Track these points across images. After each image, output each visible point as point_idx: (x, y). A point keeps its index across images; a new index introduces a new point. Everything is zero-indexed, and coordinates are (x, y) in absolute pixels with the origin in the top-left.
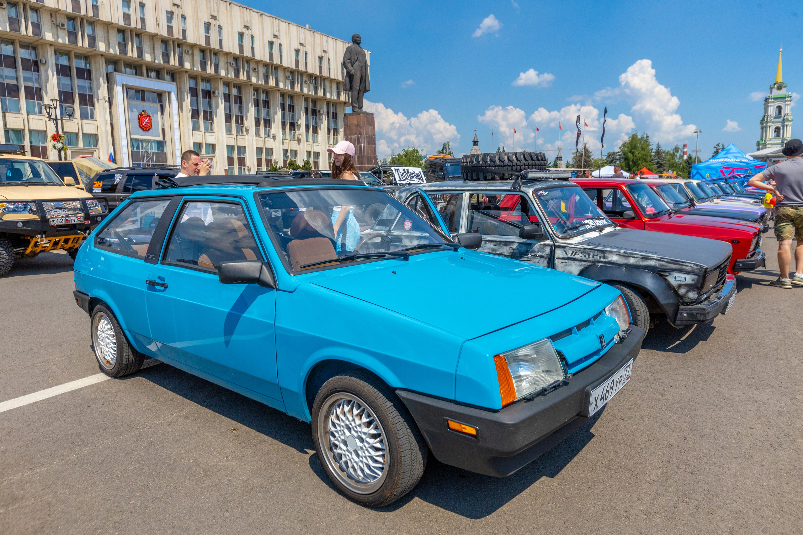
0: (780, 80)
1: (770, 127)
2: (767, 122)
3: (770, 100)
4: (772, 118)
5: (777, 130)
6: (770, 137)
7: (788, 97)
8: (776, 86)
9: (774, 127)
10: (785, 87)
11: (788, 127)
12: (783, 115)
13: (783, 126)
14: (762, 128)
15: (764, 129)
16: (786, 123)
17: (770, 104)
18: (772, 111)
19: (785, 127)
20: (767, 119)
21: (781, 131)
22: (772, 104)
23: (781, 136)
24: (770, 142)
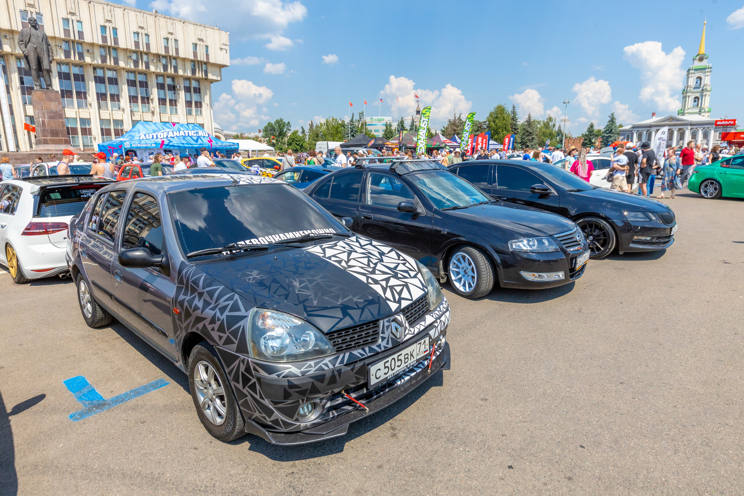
0: (703, 51)
1: (689, 97)
2: (687, 92)
3: (691, 72)
4: (692, 89)
5: (696, 99)
6: (689, 107)
7: (708, 68)
8: (697, 58)
9: (693, 97)
10: (706, 58)
11: (706, 97)
12: (702, 86)
13: (702, 96)
14: (683, 97)
15: (685, 99)
16: (704, 93)
17: (690, 75)
18: (692, 82)
19: (704, 97)
20: (687, 90)
21: (700, 101)
22: (693, 75)
23: (699, 106)
24: (689, 111)
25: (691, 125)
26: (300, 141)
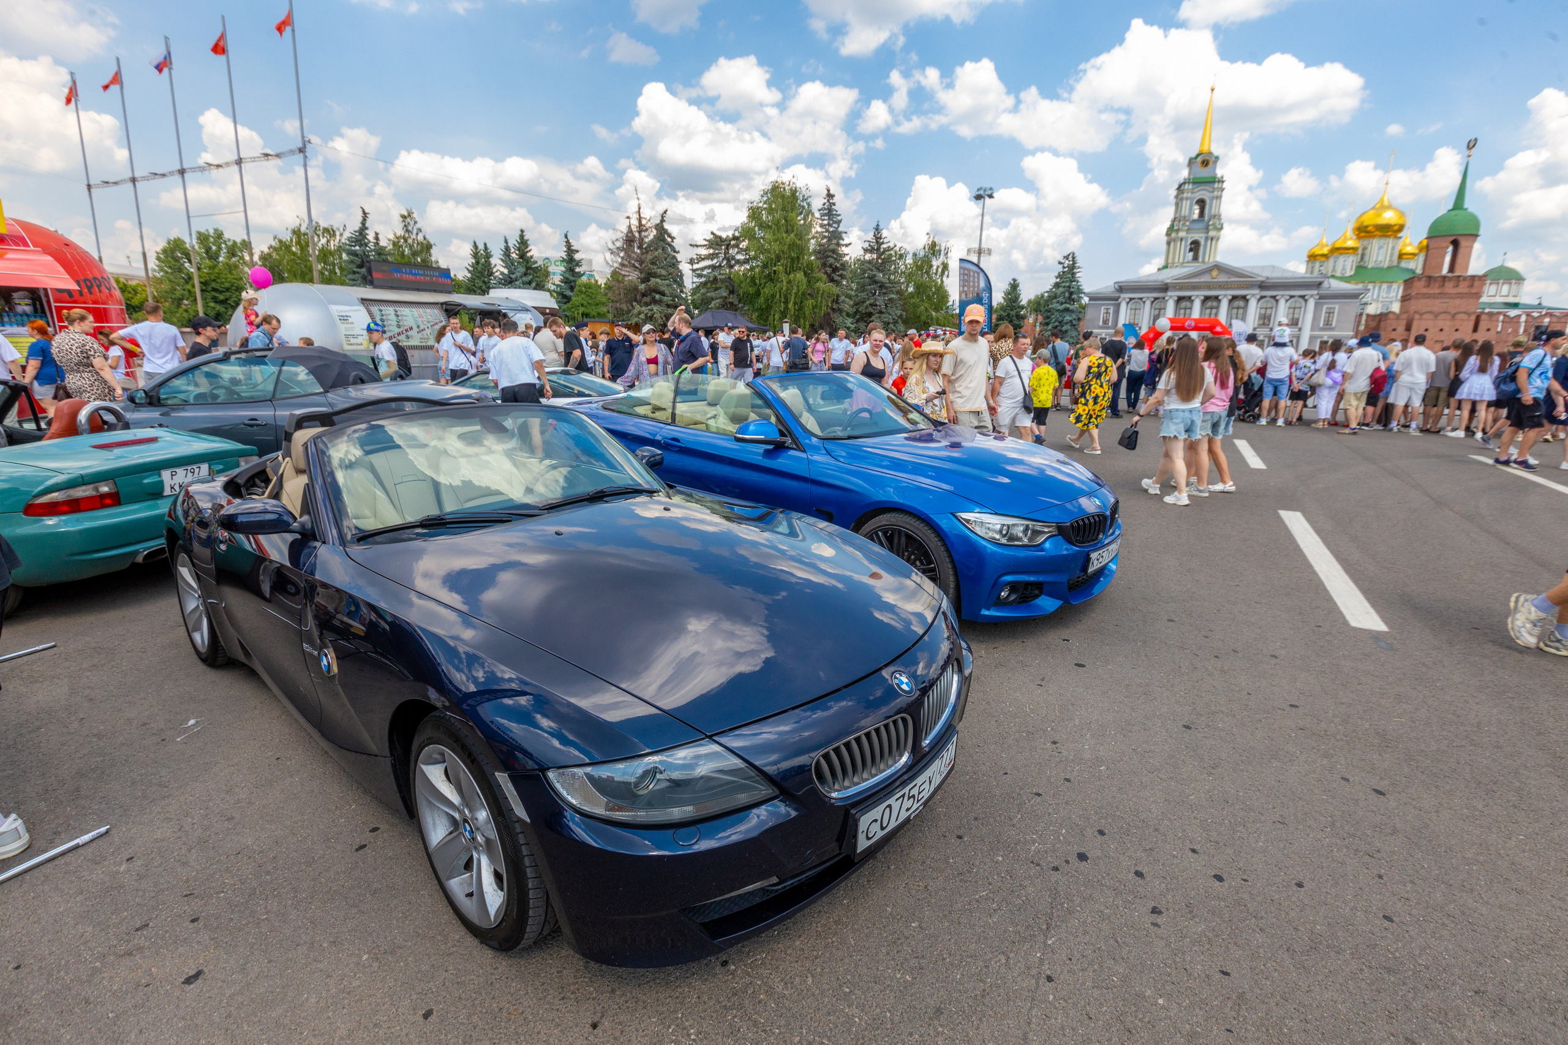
0: (1207, 149)
1: (1182, 239)
2: (1178, 230)
3: (1187, 188)
4: (1188, 223)
5: (1195, 245)
6: (1181, 260)
7: (1219, 183)
8: (1199, 160)
9: (1190, 240)
10: (1216, 162)
11: (1214, 242)
12: (1206, 218)
13: (1207, 239)
14: (1169, 243)
15: (1172, 244)
16: (1211, 234)
17: (1185, 195)
18: (1188, 209)
19: (1209, 242)
20: (1178, 225)
21: (1202, 248)
22: (1190, 195)
23: (1201, 259)
25: (1263, 286)
26: (228, 290)
